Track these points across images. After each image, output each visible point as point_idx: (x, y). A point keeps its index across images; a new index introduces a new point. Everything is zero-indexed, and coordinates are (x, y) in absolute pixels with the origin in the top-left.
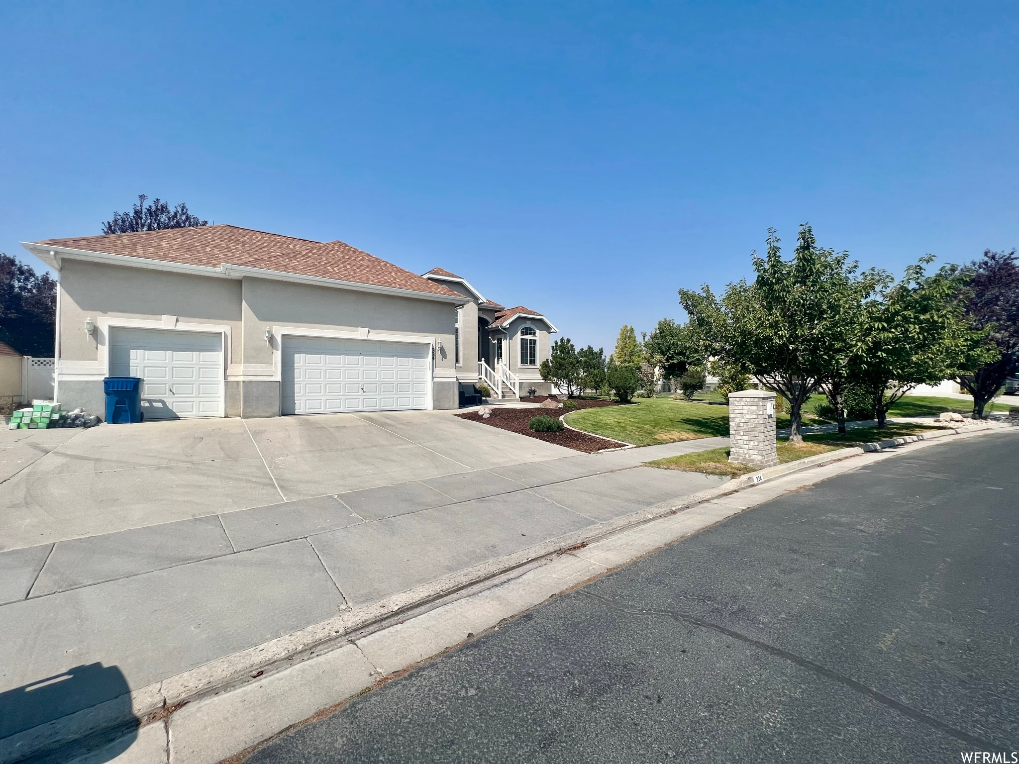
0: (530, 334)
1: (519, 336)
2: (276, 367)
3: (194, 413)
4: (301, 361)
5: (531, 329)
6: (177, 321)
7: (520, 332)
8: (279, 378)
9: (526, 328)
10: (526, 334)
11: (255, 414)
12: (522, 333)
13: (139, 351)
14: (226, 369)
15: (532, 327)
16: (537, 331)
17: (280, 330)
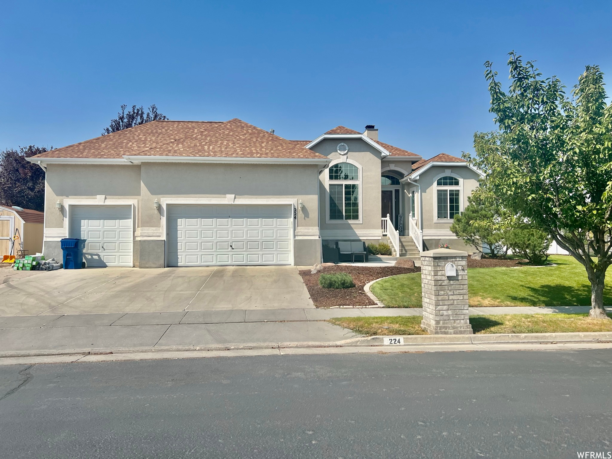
0: (451, 184)
1: (435, 188)
2: (163, 230)
3: (116, 264)
4: (182, 224)
5: (451, 178)
6: (105, 198)
7: (436, 183)
8: (164, 238)
9: (445, 178)
10: (445, 184)
11: (147, 266)
12: (439, 184)
13: (86, 221)
14: (134, 232)
15: (454, 175)
16: (461, 181)
17: (166, 201)
